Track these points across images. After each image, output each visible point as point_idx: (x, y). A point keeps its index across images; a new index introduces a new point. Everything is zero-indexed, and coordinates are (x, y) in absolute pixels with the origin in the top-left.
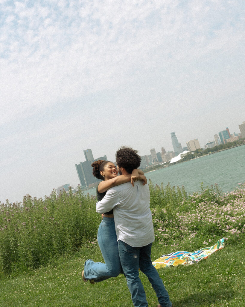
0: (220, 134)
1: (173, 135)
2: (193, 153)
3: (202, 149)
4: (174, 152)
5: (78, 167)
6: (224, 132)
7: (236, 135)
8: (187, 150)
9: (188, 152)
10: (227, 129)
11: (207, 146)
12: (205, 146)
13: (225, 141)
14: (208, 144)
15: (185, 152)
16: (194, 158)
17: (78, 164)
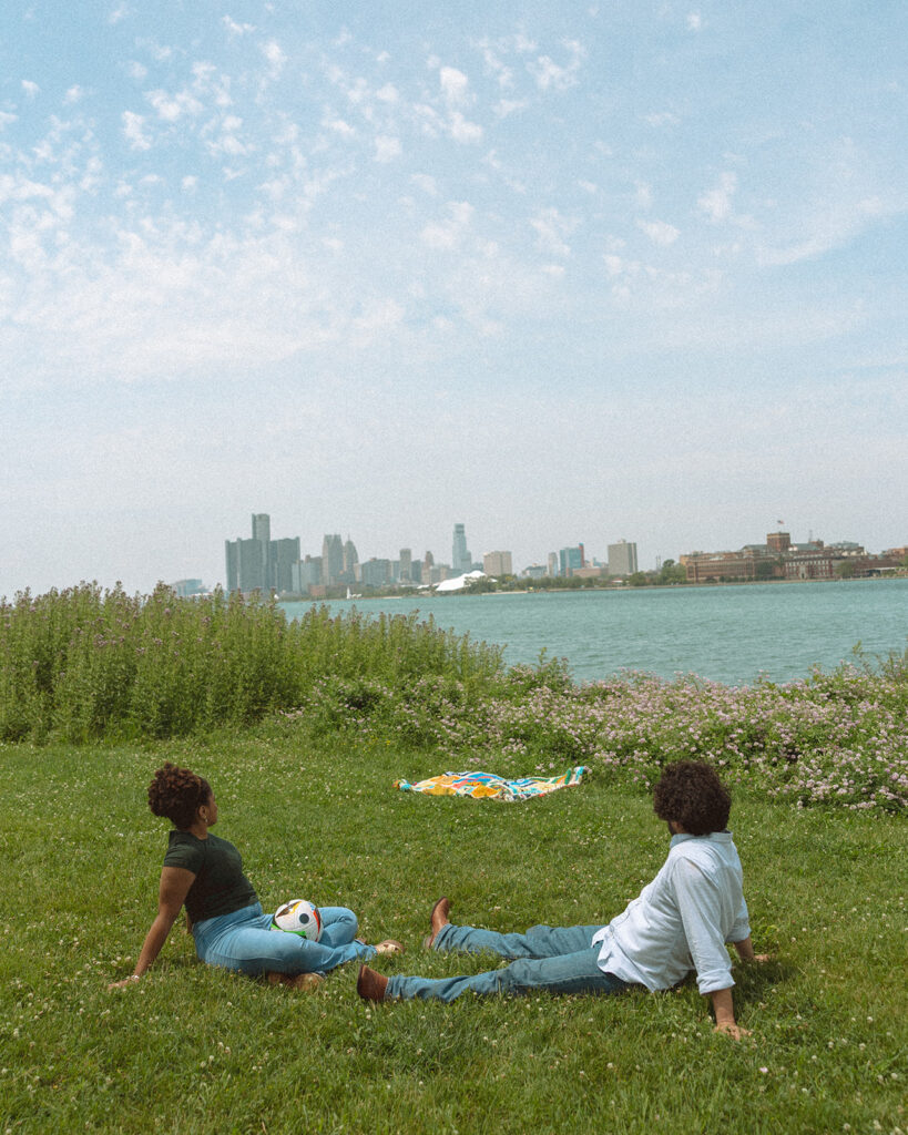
0: (563, 554)
1: (460, 529)
2: (494, 581)
3: (515, 576)
4: (452, 567)
5: (230, 547)
6: (572, 550)
7: (596, 564)
8: (481, 570)
9: (483, 574)
10: (582, 546)
11: (528, 573)
12: (524, 573)
13: (571, 572)
14: (530, 568)
15: (477, 574)
16: (494, 591)
17: (233, 540)
